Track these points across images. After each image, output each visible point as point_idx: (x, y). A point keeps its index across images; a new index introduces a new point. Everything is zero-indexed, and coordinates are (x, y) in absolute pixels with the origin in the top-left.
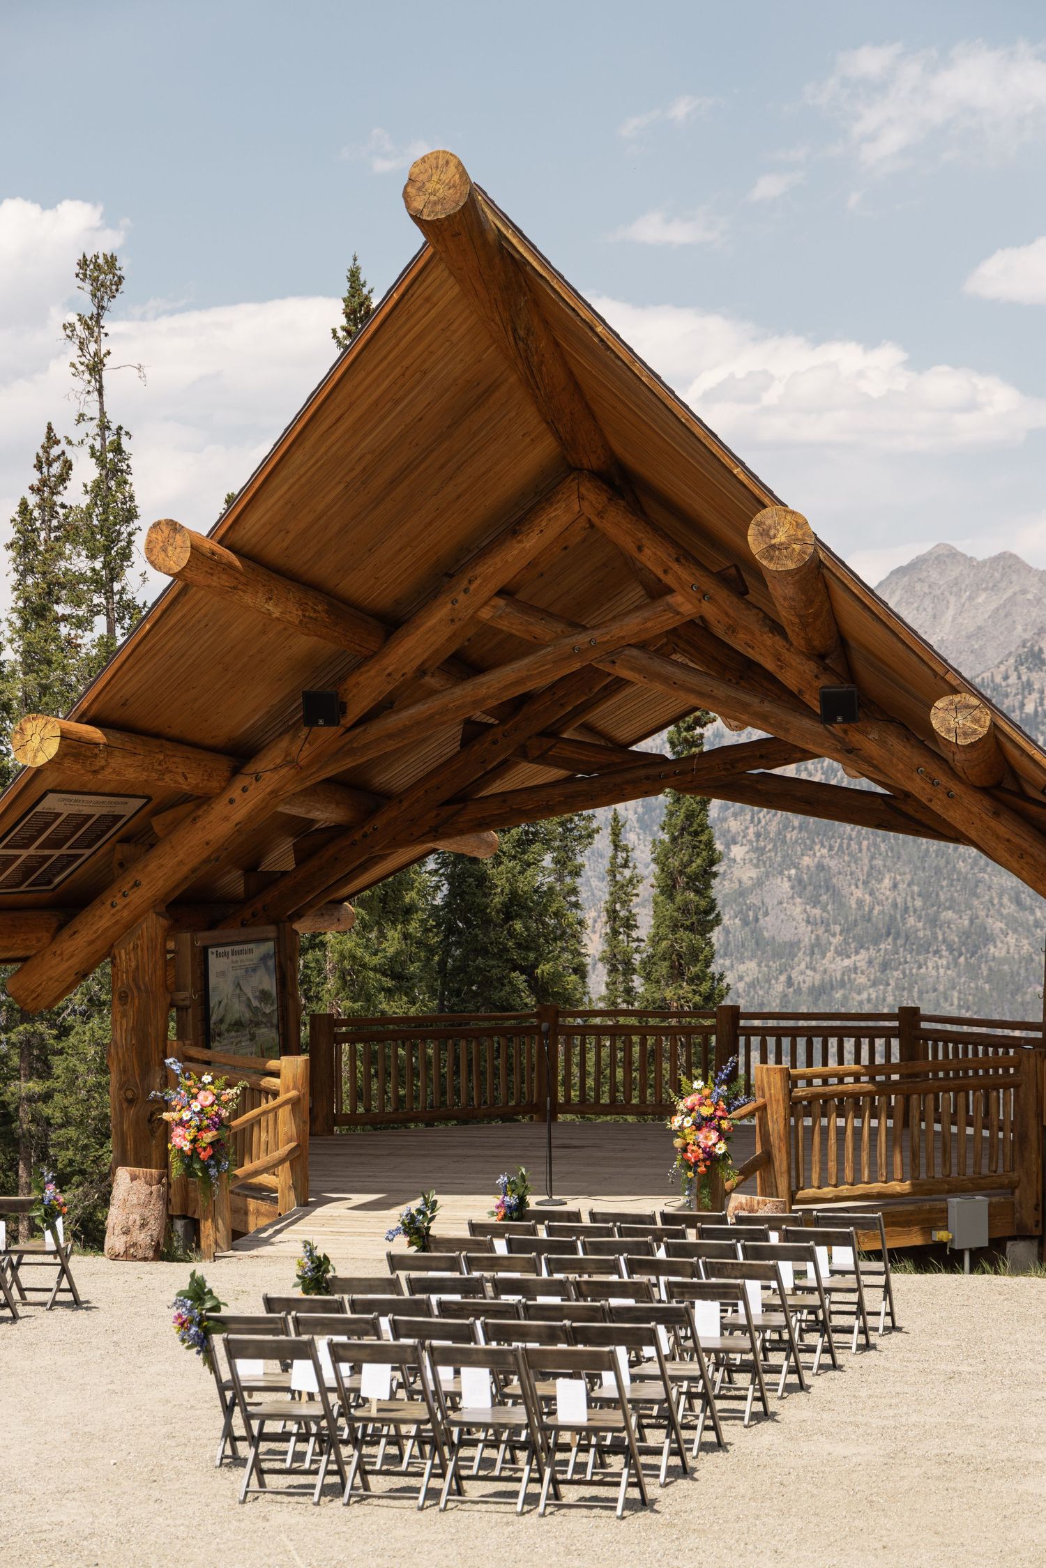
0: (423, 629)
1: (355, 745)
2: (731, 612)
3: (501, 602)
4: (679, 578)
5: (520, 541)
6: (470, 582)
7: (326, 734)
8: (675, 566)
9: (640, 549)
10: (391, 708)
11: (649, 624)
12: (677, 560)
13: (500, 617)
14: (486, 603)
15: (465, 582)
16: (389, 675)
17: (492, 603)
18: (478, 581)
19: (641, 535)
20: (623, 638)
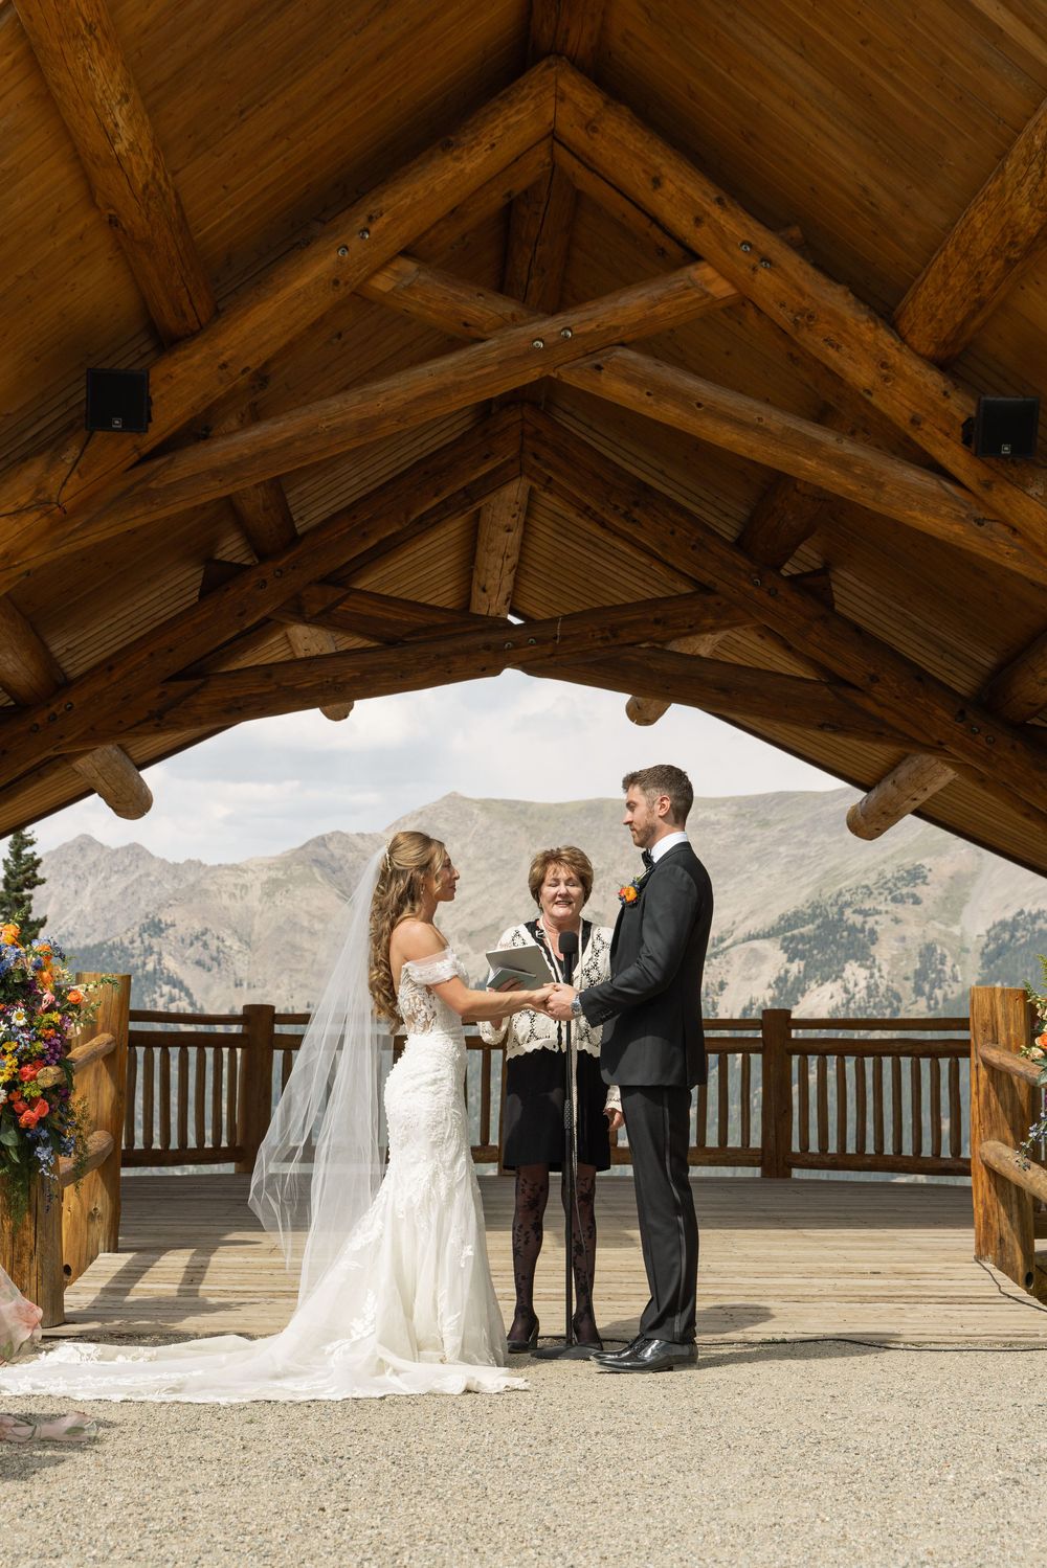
0: (288, 292)
1: (153, 485)
2: (807, 288)
3: (408, 266)
4: (719, 231)
5: (458, 159)
6: (370, 218)
7: (114, 450)
8: (716, 212)
9: (657, 182)
10: (205, 437)
11: (661, 309)
12: (719, 201)
13: (410, 288)
14: (384, 266)
15: (362, 220)
16: (224, 366)
17: (395, 267)
18: (385, 219)
19: (658, 160)
20: (616, 328)
